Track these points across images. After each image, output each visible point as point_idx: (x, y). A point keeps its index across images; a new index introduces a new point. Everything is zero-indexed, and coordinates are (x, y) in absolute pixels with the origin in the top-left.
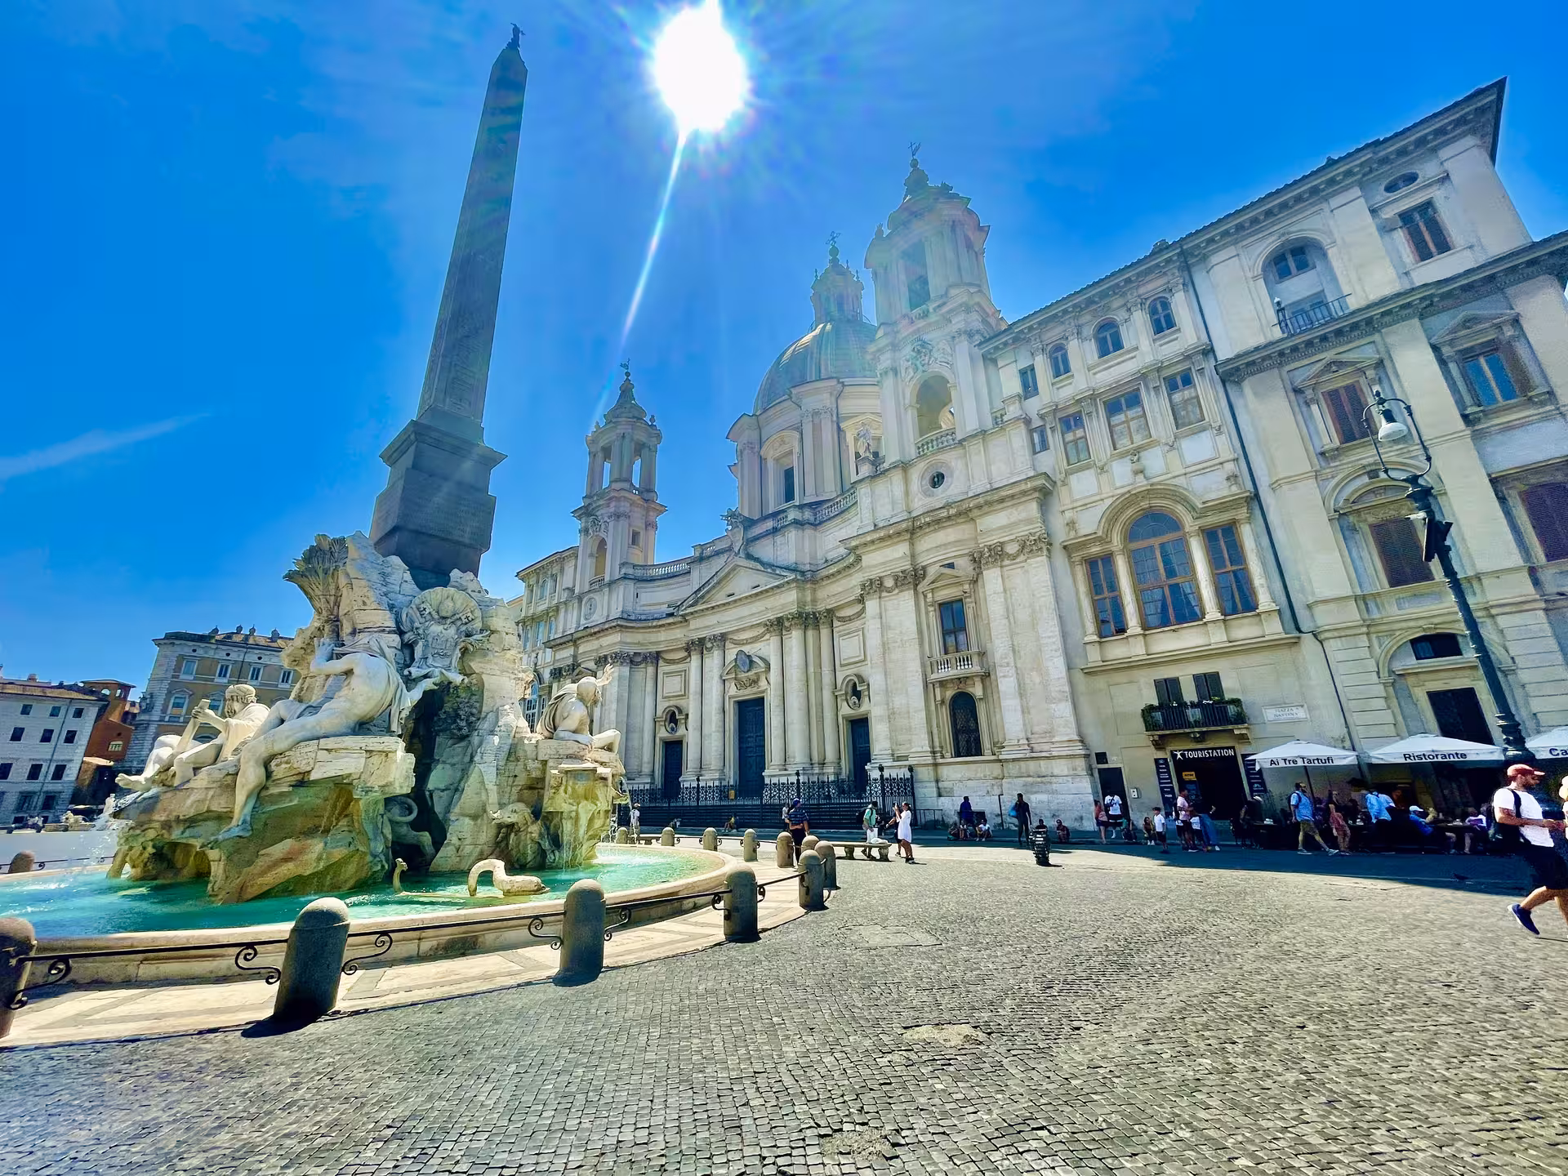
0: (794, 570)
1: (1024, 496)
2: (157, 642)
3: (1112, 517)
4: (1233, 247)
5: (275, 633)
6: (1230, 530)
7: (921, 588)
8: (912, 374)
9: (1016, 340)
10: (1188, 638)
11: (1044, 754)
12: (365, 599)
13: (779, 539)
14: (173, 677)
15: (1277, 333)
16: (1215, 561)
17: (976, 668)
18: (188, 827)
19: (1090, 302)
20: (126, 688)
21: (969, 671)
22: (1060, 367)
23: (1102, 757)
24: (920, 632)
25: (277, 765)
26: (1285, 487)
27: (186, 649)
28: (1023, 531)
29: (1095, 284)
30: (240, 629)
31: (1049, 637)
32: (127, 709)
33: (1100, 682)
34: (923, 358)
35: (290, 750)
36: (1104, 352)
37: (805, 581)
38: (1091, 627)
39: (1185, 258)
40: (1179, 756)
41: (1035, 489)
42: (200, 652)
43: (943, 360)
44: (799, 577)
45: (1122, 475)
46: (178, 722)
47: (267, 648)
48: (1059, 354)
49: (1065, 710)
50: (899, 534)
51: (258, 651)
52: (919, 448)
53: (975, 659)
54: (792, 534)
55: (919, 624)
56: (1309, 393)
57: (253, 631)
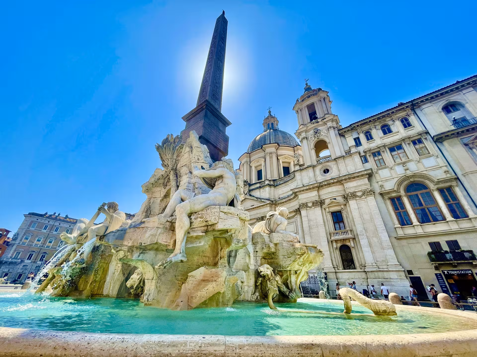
0: (269, 200)
1: (363, 176)
2: (25, 216)
3: (400, 184)
4: (430, 103)
5: (67, 216)
6: (449, 189)
7: (324, 206)
8: (314, 139)
9: (352, 129)
10: (439, 227)
11: (385, 270)
12: (199, 158)
13: (262, 190)
14: (28, 228)
15: (453, 128)
16: (446, 200)
17: (350, 236)
18: (142, 253)
19: (379, 118)
20: (8, 232)
21: (348, 237)
22: (369, 137)
23: (410, 272)
24: (324, 222)
25: (195, 219)
26: (470, 175)
27: (34, 219)
28: (364, 188)
29: (381, 113)
30: (55, 213)
31: (380, 225)
32: (6, 240)
33: (404, 242)
34: (318, 134)
35: (202, 210)
36: (385, 133)
37: (272, 204)
38: (396, 222)
39: (413, 106)
40: (446, 273)
41: (367, 174)
42: (39, 220)
43: (325, 135)
44: (271, 203)
45: (400, 171)
46: (25, 245)
47: (63, 221)
48: (368, 134)
49: (391, 252)
50: (313, 188)
51: (59, 222)
52: (317, 161)
53: (349, 232)
54: (267, 189)
55: (323, 219)
56: (471, 146)
57: (59, 214)
